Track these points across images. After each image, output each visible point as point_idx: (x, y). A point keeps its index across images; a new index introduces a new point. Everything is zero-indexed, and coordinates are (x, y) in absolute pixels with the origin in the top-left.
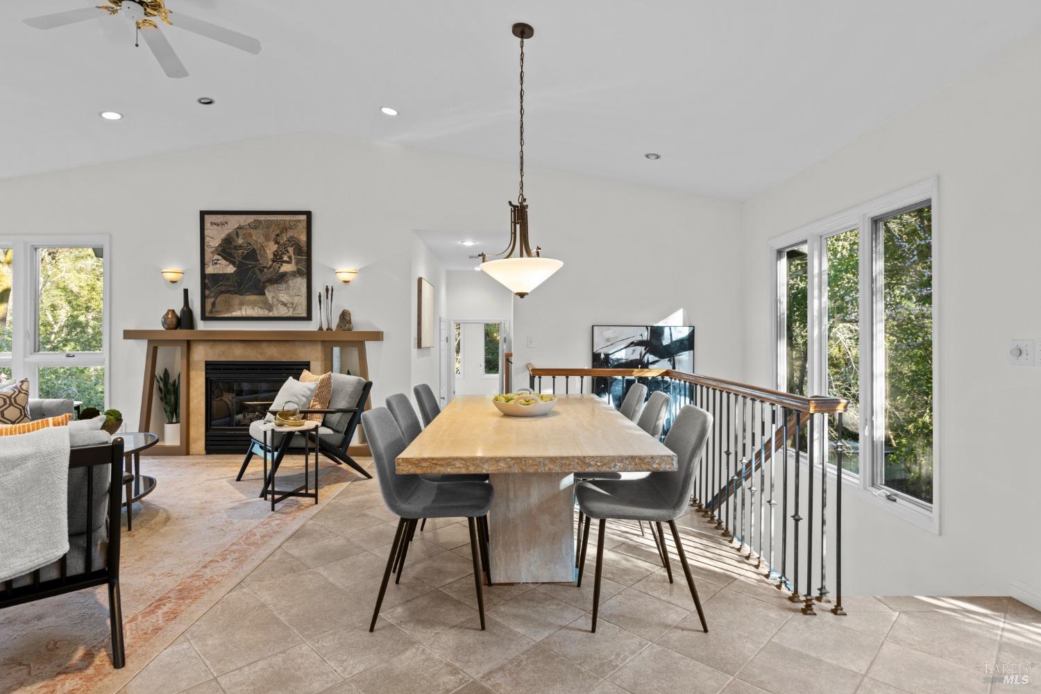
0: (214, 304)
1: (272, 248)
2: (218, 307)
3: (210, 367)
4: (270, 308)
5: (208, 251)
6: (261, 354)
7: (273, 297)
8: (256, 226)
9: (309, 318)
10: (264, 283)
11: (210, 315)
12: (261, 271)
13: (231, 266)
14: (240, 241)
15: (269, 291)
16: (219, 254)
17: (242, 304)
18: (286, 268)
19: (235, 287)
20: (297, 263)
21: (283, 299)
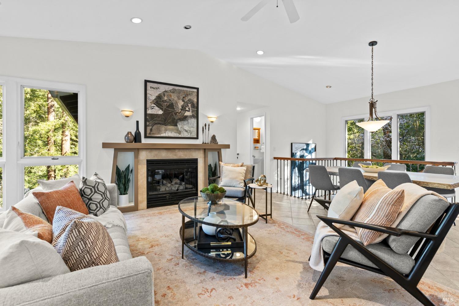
0: (151, 130)
1: (181, 103)
2: (154, 131)
3: (150, 163)
4: (180, 132)
5: (149, 102)
6: (175, 155)
7: (181, 127)
8: (173, 91)
9: (197, 138)
10: (177, 120)
11: (150, 136)
12: (176, 114)
13: (161, 111)
14: (166, 98)
15: (179, 124)
16: (154, 104)
17: (166, 130)
18: (187, 114)
19: (162, 121)
20: (192, 112)
21: (186, 129)
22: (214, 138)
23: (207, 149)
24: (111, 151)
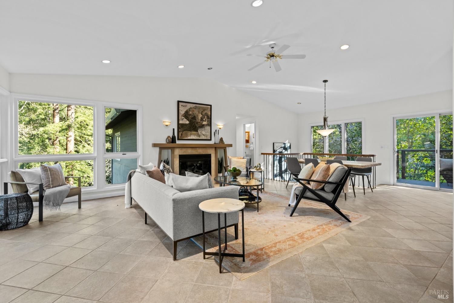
0: (182, 134)
1: (200, 116)
2: (183, 136)
3: (181, 157)
4: (199, 136)
5: (180, 115)
6: (197, 152)
7: (200, 133)
8: (195, 108)
9: (211, 140)
10: (198, 127)
11: (181, 138)
12: (197, 123)
13: (188, 121)
14: (191, 113)
15: (199, 130)
16: (184, 117)
17: (191, 135)
18: (204, 123)
19: (189, 128)
20: (207, 122)
21: (203, 133)
22: (221, 139)
23: (218, 147)
24: (157, 149)
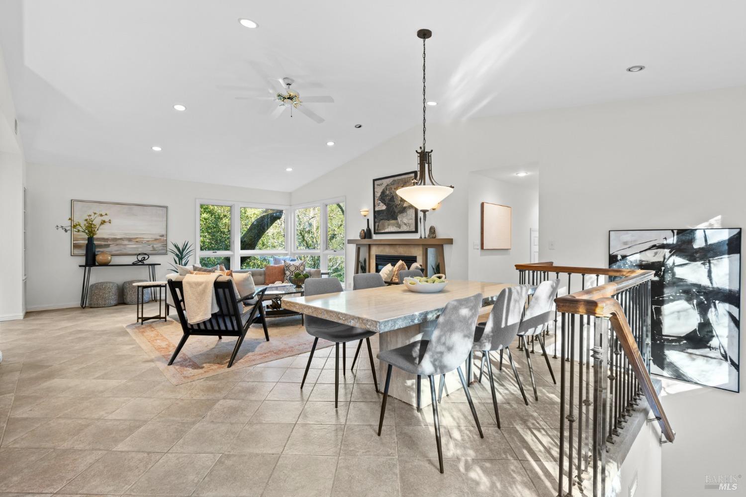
0: (378, 225)
2: (380, 227)
4: (399, 226)
5: (376, 199)
6: (396, 251)
7: (401, 221)
8: (393, 183)
9: (416, 231)
10: (397, 213)
11: (377, 232)
12: (396, 207)
13: (384, 206)
14: (388, 192)
15: (399, 217)
16: (380, 200)
17: (389, 225)
18: (406, 204)
19: (386, 216)
21: (405, 222)
22: (432, 230)
24: (354, 247)
